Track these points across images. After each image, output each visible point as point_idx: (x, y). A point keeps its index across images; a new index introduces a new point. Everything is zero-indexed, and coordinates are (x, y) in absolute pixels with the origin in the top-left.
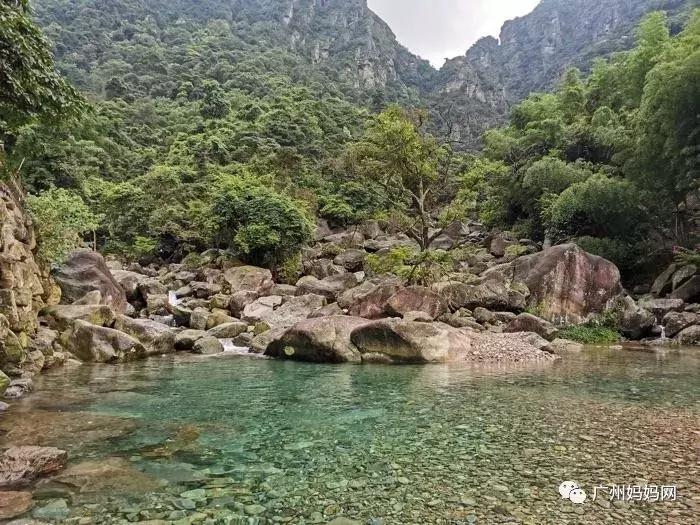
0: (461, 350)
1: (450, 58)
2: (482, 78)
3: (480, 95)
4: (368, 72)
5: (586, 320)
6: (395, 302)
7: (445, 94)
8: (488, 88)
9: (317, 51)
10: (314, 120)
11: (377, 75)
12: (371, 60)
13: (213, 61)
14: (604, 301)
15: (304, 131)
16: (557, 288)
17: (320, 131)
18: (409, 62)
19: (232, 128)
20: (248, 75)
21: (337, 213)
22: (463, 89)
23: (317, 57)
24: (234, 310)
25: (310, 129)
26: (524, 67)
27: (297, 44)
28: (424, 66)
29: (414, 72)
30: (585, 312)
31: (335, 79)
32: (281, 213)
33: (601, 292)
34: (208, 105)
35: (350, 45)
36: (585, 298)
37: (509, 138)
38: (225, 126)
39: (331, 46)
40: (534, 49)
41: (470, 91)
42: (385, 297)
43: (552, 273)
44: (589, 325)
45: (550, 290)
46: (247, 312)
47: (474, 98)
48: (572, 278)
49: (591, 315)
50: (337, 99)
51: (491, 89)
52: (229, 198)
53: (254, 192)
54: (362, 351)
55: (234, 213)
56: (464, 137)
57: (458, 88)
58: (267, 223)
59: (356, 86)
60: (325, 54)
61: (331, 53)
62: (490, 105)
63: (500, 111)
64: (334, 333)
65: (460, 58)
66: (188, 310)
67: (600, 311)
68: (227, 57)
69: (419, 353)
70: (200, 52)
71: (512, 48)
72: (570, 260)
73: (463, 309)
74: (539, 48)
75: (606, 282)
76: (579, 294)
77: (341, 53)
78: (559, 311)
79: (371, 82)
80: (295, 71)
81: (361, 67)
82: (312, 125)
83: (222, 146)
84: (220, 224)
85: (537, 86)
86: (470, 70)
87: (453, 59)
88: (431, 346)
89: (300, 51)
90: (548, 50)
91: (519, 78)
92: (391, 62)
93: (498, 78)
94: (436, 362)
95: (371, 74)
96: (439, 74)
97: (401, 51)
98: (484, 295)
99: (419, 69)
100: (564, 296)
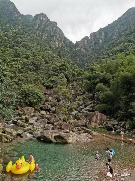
0: (74, 140)
1: (77, 41)
2: (85, 47)
3: (84, 51)
4: (57, 43)
5: (100, 126)
6: (63, 127)
7: (76, 50)
8: (86, 50)
9: (44, 36)
10: (43, 60)
11: (59, 44)
12: (58, 40)
13: (16, 37)
14: (103, 123)
15: (41, 63)
16: (94, 121)
17: (45, 63)
18: (67, 41)
19: (22, 61)
20: (25, 43)
21: (48, 85)
22: (80, 49)
23: (44, 38)
24: (27, 121)
25: (42, 62)
26: (95, 45)
27: (39, 33)
28: (71, 42)
29: (68, 44)
30: (99, 125)
31: (48, 44)
32: (37, 95)
33: (103, 121)
34: (16, 54)
35: (53, 35)
36: (100, 122)
37: (89, 74)
38: (21, 60)
39: (48, 35)
40: (98, 41)
41: (82, 50)
42: (61, 125)
43: (93, 118)
44: (100, 128)
45: (93, 121)
46: (30, 122)
47: (83, 52)
48: (97, 119)
49: (101, 125)
50: (49, 52)
51: (87, 50)
52: (25, 91)
53: (31, 89)
54: (56, 140)
55: (26, 95)
56: (80, 61)
57: (79, 49)
58: (34, 97)
59: (53, 46)
60: (46, 37)
61: (47, 37)
62: (86, 54)
63: (89, 56)
64: (51, 136)
65: (80, 41)
66: (16, 120)
67: (102, 125)
68: (20, 37)
69: (67, 141)
70: (13, 35)
71: (92, 40)
72: (97, 115)
73: (76, 127)
74: (99, 40)
75: (103, 119)
76: (98, 122)
77: (50, 37)
78: (94, 125)
79: (57, 45)
80: (38, 42)
81: (55, 41)
82: (43, 61)
83: (20, 67)
84: (23, 97)
85: (98, 50)
86: (82, 44)
87: (78, 42)
88: (69, 140)
89: (39, 36)
90: (101, 41)
91: (94, 47)
92: (63, 41)
93: (89, 47)
94: (70, 143)
95: (58, 43)
96: (75, 45)
97: (65, 38)
98: (80, 124)
99: (70, 43)
100: (96, 122)
